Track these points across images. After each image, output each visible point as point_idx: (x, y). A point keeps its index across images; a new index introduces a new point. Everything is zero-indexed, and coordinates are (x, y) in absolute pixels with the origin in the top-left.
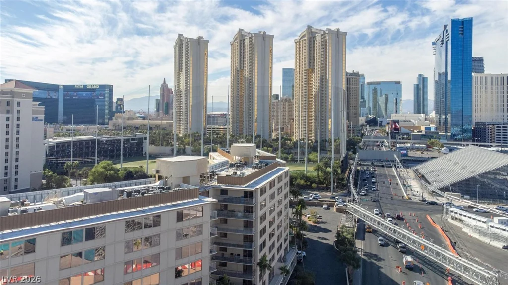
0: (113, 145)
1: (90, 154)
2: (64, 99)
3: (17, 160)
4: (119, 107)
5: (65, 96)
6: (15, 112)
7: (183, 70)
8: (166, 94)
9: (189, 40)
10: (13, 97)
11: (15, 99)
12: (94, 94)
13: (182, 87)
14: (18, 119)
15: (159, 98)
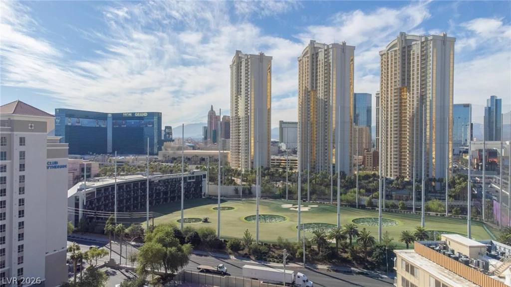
0: (167, 186)
1: (140, 198)
2: (113, 128)
3: (21, 236)
4: (168, 135)
5: (113, 124)
6: (16, 156)
7: (242, 93)
8: (213, 121)
9: (249, 57)
10: (12, 130)
11: (15, 133)
12: (143, 122)
13: (241, 114)
14: (22, 167)
15: (207, 126)
